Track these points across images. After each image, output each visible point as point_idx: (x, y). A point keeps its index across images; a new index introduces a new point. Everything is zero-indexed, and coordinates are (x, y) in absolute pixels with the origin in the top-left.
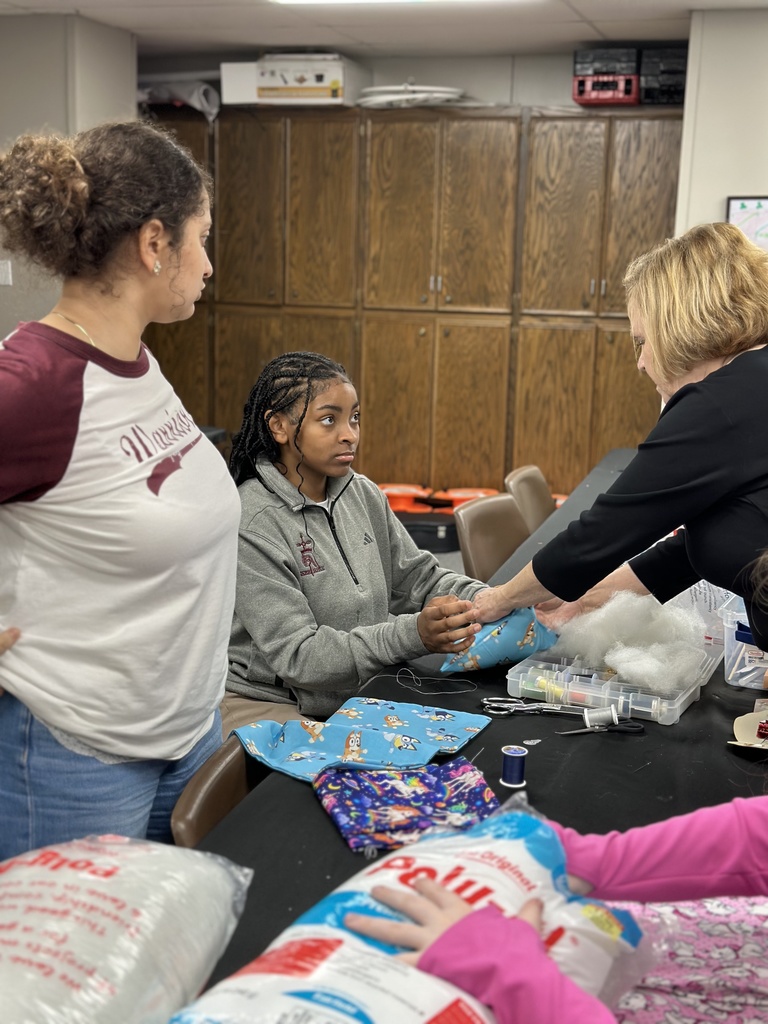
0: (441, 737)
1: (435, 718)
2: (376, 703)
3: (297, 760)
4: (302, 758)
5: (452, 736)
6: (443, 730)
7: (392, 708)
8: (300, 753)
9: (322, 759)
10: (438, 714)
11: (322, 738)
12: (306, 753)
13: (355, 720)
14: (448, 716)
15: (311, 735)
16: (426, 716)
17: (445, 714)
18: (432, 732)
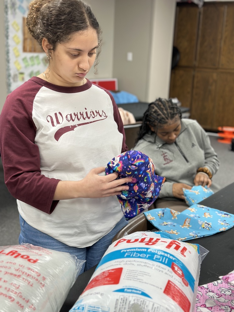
0: (223, 223)
1: (223, 216)
2: (203, 207)
3: (164, 225)
4: (167, 225)
5: (227, 224)
6: (225, 221)
7: (209, 210)
8: (167, 222)
9: (174, 226)
10: (225, 214)
11: (176, 218)
12: (169, 223)
13: (193, 213)
14: (229, 216)
15: (173, 216)
16: (220, 215)
17: (228, 215)
18: (220, 221)
